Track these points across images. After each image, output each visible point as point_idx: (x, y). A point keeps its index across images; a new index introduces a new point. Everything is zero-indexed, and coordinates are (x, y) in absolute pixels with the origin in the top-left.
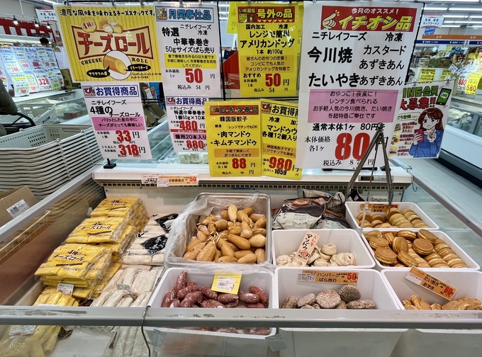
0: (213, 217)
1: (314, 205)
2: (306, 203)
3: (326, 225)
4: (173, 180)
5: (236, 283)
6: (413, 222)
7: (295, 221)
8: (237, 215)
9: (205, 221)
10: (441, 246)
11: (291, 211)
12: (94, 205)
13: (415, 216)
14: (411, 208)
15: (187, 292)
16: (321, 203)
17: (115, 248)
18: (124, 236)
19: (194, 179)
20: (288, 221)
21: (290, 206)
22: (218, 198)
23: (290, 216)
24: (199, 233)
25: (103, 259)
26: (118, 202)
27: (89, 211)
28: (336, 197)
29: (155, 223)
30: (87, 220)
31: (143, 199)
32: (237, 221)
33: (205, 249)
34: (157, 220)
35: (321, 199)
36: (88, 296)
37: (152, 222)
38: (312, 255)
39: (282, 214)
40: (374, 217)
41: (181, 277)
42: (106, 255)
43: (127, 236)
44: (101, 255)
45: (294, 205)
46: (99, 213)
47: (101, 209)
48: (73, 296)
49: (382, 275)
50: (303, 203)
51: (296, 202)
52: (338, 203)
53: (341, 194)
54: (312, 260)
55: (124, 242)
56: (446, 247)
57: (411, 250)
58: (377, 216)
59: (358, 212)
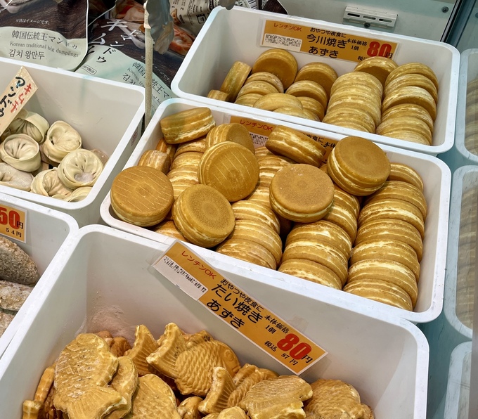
59: (261, 44)
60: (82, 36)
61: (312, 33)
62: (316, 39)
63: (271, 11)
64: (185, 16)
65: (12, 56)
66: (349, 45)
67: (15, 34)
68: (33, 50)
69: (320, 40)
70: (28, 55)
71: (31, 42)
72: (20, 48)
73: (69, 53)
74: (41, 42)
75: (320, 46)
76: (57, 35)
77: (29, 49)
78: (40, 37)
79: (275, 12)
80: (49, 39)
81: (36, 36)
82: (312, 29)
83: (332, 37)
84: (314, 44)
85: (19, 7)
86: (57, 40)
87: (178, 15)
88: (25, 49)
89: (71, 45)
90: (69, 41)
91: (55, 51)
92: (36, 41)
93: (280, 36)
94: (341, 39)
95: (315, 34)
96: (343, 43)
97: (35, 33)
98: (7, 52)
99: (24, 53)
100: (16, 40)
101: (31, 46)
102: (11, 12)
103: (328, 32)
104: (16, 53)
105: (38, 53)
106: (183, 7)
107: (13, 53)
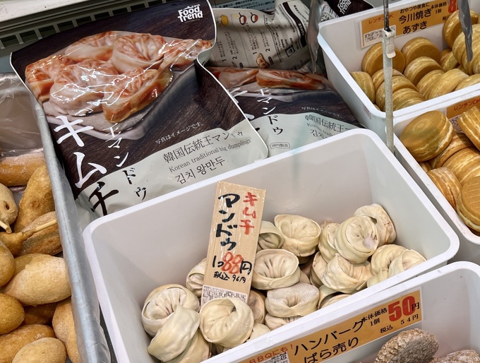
28: (281, 19)
40: (410, 49)
58: (416, 45)
59: (362, 47)
60: (241, 118)
61: (402, 14)
62: (407, 18)
63: (357, 12)
64: (275, 56)
65: (183, 183)
66: (433, 11)
67: (168, 158)
68: (204, 161)
69: (410, 17)
70: (202, 170)
71: (197, 154)
72: (187, 169)
73: (242, 143)
74: (209, 148)
75: (411, 23)
76: (218, 131)
77: (198, 164)
78: (205, 143)
79: (361, 11)
80: (213, 141)
81: (197, 145)
82: (402, 11)
83: (419, 10)
84: (406, 24)
85: (140, 128)
86: (222, 136)
87: (267, 59)
88: (194, 166)
89: (236, 134)
90: (230, 131)
91: (227, 148)
92: (201, 151)
93: (376, 31)
94: (425, 8)
95: (405, 14)
96: (429, 11)
97: (194, 143)
98: (175, 182)
99: (195, 171)
100: (174, 163)
101: (198, 159)
102: (136, 139)
103: (415, 7)
104: (186, 177)
105: (214, 161)
106: (267, 48)
107: (181, 178)
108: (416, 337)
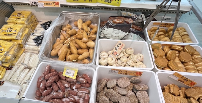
0: (69, 26)
1: (125, 23)
2: (121, 21)
3: (130, 37)
4: (46, 4)
5: (75, 73)
6: (183, 37)
7: (113, 34)
8: (82, 26)
9: (64, 29)
10: (196, 56)
11: (111, 27)
12: (8, 16)
13: (185, 33)
14: (184, 27)
15: (50, 77)
16: (130, 22)
17: (20, 42)
18: (24, 35)
19: (58, 4)
20: (109, 34)
21: (111, 23)
22: (72, 15)
23: (110, 30)
24: (61, 36)
25: (13, 49)
26: (20, 14)
27: (6, 19)
28: (140, 18)
29: (41, 26)
30: (5, 26)
31: (33, 12)
32: (82, 29)
33: (62, 48)
34: (41, 25)
35: (130, 19)
36: (9, 66)
37: (39, 25)
38: (120, 54)
39: (106, 28)
40: (160, 30)
41: (47, 68)
42: (15, 47)
43: (25, 34)
44: (12, 47)
45: (114, 22)
46: (11, 21)
47: (11, 18)
48: (3, 66)
49: (156, 75)
50: (119, 22)
51: (115, 20)
52: (140, 21)
53: (143, 15)
54: (119, 57)
55: (25, 38)
56: (199, 58)
57: (177, 58)
58: (162, 30)
59: (152, 26)
66: (168, 25)
75: (163, 26)
79: (155, 21)
82: (162, 23)
83: (165, 24)
93: (155, 25)
102: (113, 26)
108: (139, 79)
